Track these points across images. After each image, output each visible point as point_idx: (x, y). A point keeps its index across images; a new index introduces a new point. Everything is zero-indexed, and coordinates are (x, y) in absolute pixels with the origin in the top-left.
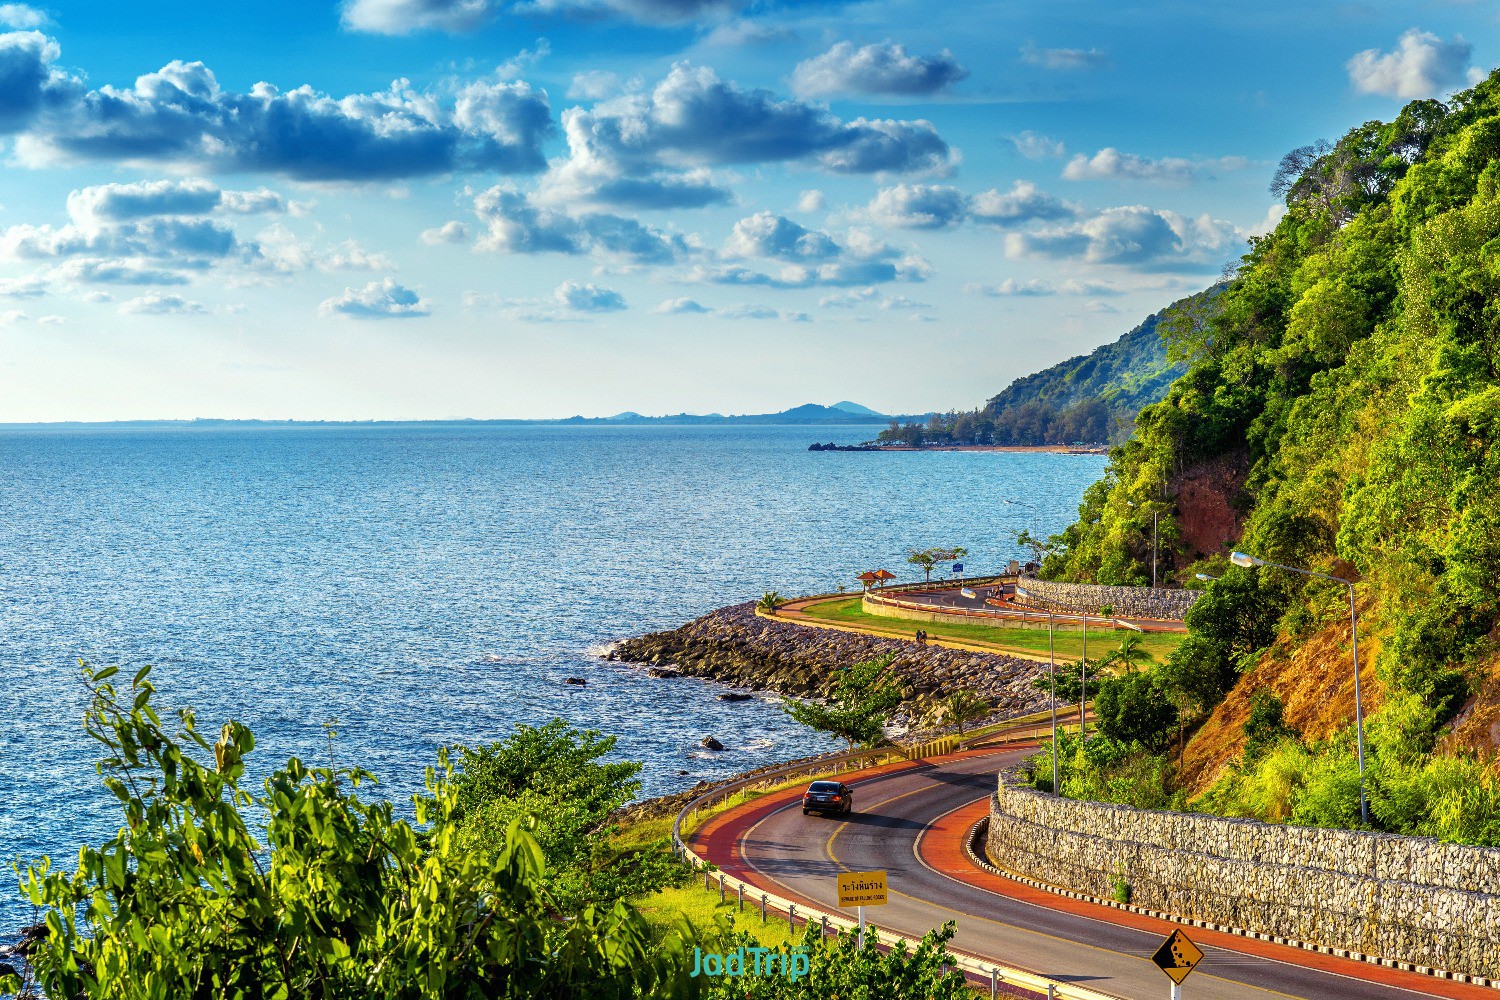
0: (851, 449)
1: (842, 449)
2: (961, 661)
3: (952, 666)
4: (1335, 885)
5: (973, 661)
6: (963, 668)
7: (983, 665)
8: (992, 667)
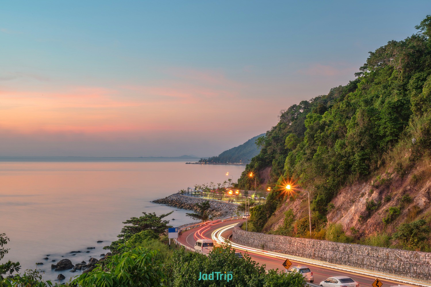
0: (193, 164)
1: (191, 163)
2: (220, 204)
3: (218, 205)
4: (306, 249)
5: (222, 205)
6: (220, 206)
7: (224, 205)
8: (226, 206)
